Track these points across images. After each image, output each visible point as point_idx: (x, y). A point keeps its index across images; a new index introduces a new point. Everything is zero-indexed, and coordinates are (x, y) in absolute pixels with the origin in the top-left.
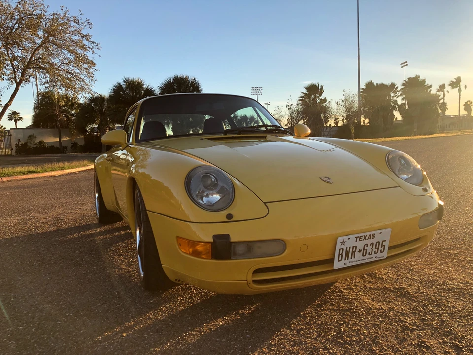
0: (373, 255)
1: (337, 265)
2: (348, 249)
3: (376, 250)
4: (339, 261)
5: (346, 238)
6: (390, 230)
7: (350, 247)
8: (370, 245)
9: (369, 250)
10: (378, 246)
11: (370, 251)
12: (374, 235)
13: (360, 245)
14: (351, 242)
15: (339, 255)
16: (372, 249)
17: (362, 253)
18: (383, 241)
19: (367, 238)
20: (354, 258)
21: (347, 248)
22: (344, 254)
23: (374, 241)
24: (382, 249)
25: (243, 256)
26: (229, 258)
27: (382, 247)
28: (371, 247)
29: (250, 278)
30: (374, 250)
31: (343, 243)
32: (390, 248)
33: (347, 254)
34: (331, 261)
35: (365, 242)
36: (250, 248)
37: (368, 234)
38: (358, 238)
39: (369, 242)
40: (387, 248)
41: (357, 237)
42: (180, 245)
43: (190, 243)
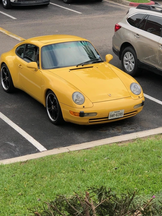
0: (119, 116)
1: (109, 118)
6: (124, 110)
9: (118, 115)
12: (119, 111)
13: (116, 114)
14: (113, 113)
15: (110, 116)
20: (114, 117)
23: (120, 113)
25: (86, 116)
26: (83, 116)
29: (88, 121)
31: (111, 113)
32: (124, 114)
33: (112, 116)
34: (108, 117)
35: (117, 113)
36: (88, 114)
37: (118, 111)
39: (118, 113)
40: (123, 114)
41: (115, 112)
42: (70, 113)
43: (74, 113)
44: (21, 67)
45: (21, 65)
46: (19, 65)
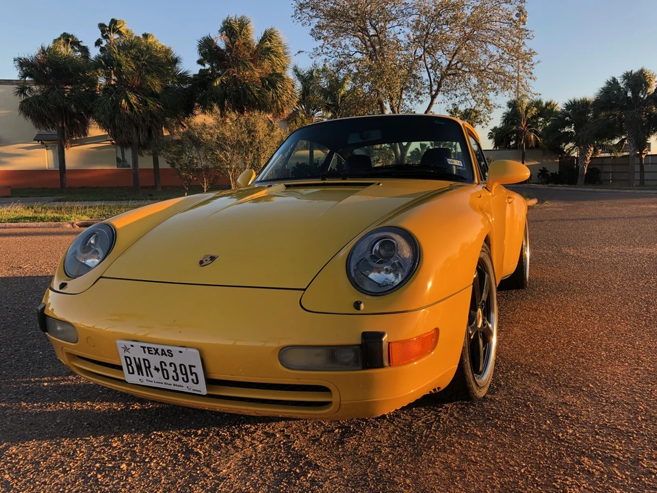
0: (182, 382)
1: (130, 378)
2: (137, 360)
3: (185, 376)
4: (129, 373)
5: (128, 344)
6: (195, 351)
7: (139, 359)
8: (171, 366)
10: (185, 371)
11: (174, 374)
12: (171, 353)
13: (154, 361)
14: (138, 353)
15: (128, 365)
16: (175, 371)
17: (160, 371)
18: (190, 366)
19: (160, 352)
20: (152, 376)
21: (134, 358)
22: (134, 365)
23: (174, 360)
24: (194, 377)
27: (192, 374)
28: (173, 368)
30: (180, 376)
33: (139, 368)
35: (160, 358)
37: (159, 347)
38: (146, 350)
40: (201, 379)
41: (144, 348)
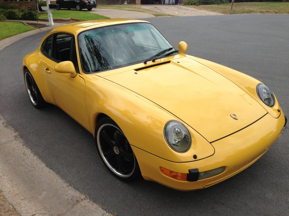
29: (205, 186)
42: (162, 171)
43: (171, 172)
44: (49, 71)
45: (48, 68)
46: (46, 68)
